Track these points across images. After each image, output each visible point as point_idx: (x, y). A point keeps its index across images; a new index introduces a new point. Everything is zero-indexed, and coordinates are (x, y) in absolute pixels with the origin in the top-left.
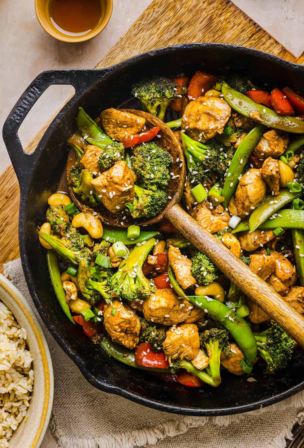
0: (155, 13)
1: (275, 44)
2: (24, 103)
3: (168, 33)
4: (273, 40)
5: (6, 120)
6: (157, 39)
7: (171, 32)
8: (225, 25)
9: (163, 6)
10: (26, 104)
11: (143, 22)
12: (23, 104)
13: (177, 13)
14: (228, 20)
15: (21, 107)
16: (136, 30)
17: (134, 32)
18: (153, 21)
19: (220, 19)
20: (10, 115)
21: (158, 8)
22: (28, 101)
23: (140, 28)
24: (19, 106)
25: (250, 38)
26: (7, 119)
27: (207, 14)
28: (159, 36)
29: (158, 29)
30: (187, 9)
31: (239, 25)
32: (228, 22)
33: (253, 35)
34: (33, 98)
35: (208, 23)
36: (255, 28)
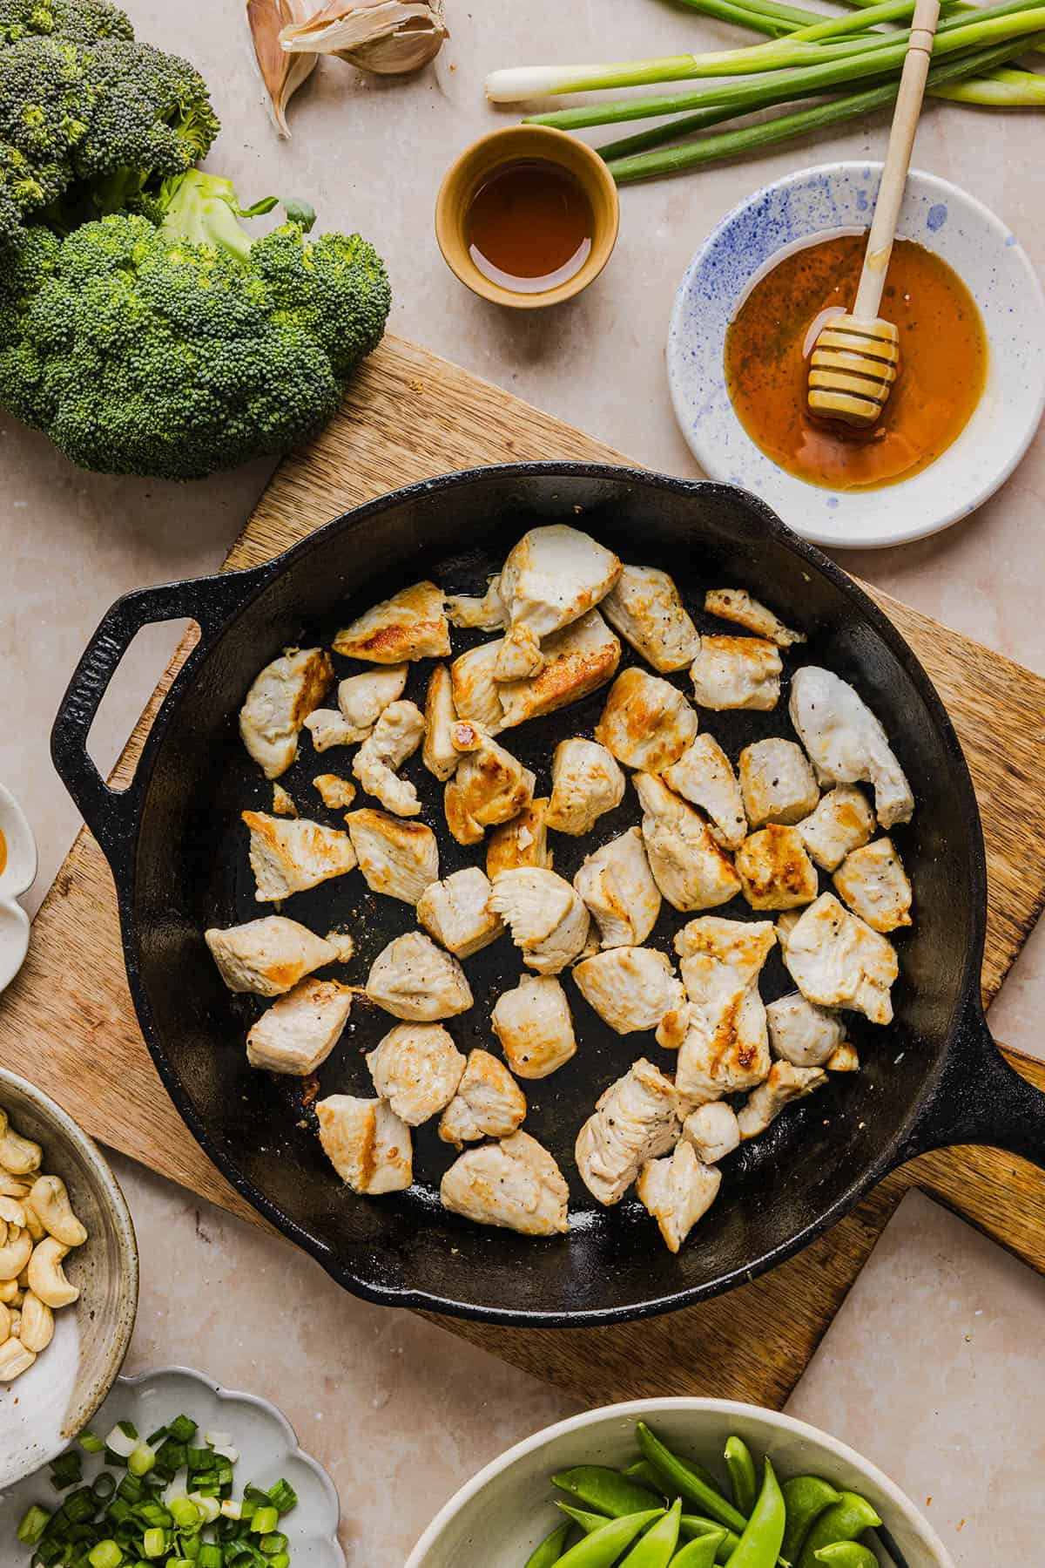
0: (1008, 683)
1: (999, 973)
2: (89, 678)
3: (971, 726)
4: (1009, 965)
5: (55, 724)
6: (951, 703)
7: (974, 729)
8: (1018, 848)
9: (1028, 698)
10: (93, 679)
11: (980, 660)
12: (87, 680)
13: (1019, 734)
14: (1030, 853)
15: (84, 687)
16: (959, 650)
17: (954, 647)
18: (990, 684)
19: (1031, 836)
20: (61, 711)
21: (1023, 689)
22: (97, 672)
23: (964, 658)
24: (79, 687)
25: (1002, 914)
26: (57, 719)
27: (1034, 802)
28: (959, 706)
29: (974, 700)
30: (1037, 755)
31: (1026, 881)
32: (1027, 856)
33: (1010, 918)
34: (106, 663)
35: (1014, 810)
36: (1026, 919)
